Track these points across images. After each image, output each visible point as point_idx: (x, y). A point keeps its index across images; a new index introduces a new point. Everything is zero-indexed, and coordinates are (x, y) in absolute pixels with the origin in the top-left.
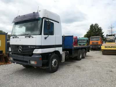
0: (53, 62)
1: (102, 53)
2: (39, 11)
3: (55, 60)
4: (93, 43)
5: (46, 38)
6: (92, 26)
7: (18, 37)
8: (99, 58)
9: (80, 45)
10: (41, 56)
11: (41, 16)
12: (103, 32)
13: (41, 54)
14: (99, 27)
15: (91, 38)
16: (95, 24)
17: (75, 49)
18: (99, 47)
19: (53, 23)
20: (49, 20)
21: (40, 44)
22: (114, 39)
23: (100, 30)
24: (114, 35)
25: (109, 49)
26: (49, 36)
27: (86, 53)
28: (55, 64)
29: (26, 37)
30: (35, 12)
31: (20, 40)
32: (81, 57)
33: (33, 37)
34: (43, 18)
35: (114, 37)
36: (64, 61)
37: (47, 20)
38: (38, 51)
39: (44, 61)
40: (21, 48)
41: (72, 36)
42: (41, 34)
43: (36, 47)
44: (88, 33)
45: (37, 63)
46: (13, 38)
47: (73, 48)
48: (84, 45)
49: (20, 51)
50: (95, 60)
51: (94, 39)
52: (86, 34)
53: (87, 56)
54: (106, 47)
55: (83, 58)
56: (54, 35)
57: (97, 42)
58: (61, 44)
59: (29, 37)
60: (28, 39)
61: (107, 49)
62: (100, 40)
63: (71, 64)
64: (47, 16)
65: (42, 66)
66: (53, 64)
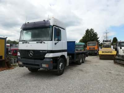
0: (60, 65)
1: (99, 58)
2: (49, 19)
3: (62, 63)
4: (89, 48)
5: (56, 44)
6: (87, 31)
7: (28, 42)
8: (97, 62)
9: (77, 50)
10: (52, 60)
11: (52, 24)
12: (98, 37)
13: (52, 58)
14: (95, 32)
15: (88, 43)
16: (91, 29)
17: (77, 54)
18: (96, 52)
19: (60, 30)
20: (59, 28)
21: (51, 49)
22: (110, 45)
23: (95, 35)
24: (110, 41)
25: (106, 54)
26: (59, 41)
27: (85, 57)
28: (62, 67)
29: (37, 42)
30: (45, 20)
31: (31, 45)
32: (81, 61)
33: (45, 43)
34: (54, 26)
35: (109, 42)
36: (68, 65)
37: (57, 28)
38: (49, 55)
39: (54, 64)
40: (32, 53)
41: (75, 42)
42: (52, 40)
43: (48, 51)
44: (83, 38)
45: (49, 66)
46: (23, 43)
47: (75, 53)
48: (81, 50)
49: (31, 55)
50: (94, 64)
51: (91, 45)
52: (82, 39)
53: (86, 61)
54: (103, 52)
55: (83, 62)
56: (61, 41)
57: (94, 47)
58: (67, 49)
59: (41, 43)
60: (39, 44)
61: (104, 54)
62: (97, 46)
63: (73, 68)
64: (56, 24)
65: (53, 69)
66: (60, 68)
